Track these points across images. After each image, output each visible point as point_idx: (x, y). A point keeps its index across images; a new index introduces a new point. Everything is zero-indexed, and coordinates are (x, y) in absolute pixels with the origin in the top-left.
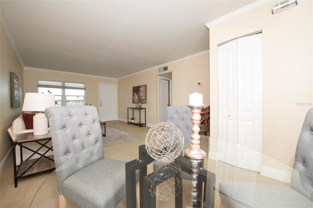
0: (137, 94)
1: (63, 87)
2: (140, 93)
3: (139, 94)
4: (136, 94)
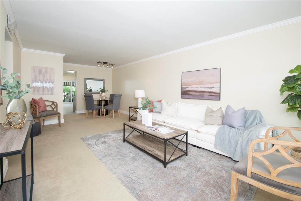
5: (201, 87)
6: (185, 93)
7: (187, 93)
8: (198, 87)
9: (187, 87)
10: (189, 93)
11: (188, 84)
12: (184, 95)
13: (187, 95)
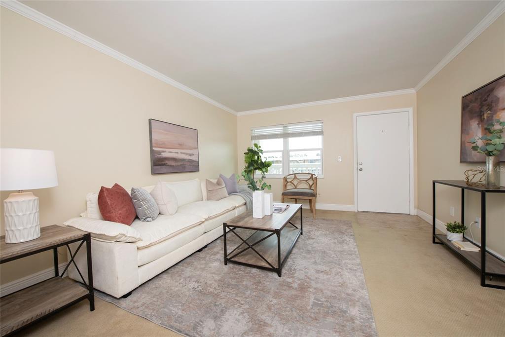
0: (481, 120)
1: (285, 135)
2: (495, 112)
3: (490, 118)
4: (474, 125)
5: (181, 153)
6: (160, 163)
7: (163, 163)
8: (177, 153)
9: (163, 152)
10: (166, 162)
11: (163, 145)
12: (159, 167)
13: (163, 167)
